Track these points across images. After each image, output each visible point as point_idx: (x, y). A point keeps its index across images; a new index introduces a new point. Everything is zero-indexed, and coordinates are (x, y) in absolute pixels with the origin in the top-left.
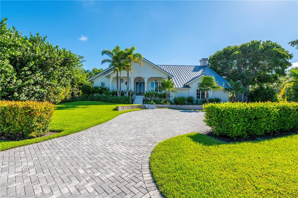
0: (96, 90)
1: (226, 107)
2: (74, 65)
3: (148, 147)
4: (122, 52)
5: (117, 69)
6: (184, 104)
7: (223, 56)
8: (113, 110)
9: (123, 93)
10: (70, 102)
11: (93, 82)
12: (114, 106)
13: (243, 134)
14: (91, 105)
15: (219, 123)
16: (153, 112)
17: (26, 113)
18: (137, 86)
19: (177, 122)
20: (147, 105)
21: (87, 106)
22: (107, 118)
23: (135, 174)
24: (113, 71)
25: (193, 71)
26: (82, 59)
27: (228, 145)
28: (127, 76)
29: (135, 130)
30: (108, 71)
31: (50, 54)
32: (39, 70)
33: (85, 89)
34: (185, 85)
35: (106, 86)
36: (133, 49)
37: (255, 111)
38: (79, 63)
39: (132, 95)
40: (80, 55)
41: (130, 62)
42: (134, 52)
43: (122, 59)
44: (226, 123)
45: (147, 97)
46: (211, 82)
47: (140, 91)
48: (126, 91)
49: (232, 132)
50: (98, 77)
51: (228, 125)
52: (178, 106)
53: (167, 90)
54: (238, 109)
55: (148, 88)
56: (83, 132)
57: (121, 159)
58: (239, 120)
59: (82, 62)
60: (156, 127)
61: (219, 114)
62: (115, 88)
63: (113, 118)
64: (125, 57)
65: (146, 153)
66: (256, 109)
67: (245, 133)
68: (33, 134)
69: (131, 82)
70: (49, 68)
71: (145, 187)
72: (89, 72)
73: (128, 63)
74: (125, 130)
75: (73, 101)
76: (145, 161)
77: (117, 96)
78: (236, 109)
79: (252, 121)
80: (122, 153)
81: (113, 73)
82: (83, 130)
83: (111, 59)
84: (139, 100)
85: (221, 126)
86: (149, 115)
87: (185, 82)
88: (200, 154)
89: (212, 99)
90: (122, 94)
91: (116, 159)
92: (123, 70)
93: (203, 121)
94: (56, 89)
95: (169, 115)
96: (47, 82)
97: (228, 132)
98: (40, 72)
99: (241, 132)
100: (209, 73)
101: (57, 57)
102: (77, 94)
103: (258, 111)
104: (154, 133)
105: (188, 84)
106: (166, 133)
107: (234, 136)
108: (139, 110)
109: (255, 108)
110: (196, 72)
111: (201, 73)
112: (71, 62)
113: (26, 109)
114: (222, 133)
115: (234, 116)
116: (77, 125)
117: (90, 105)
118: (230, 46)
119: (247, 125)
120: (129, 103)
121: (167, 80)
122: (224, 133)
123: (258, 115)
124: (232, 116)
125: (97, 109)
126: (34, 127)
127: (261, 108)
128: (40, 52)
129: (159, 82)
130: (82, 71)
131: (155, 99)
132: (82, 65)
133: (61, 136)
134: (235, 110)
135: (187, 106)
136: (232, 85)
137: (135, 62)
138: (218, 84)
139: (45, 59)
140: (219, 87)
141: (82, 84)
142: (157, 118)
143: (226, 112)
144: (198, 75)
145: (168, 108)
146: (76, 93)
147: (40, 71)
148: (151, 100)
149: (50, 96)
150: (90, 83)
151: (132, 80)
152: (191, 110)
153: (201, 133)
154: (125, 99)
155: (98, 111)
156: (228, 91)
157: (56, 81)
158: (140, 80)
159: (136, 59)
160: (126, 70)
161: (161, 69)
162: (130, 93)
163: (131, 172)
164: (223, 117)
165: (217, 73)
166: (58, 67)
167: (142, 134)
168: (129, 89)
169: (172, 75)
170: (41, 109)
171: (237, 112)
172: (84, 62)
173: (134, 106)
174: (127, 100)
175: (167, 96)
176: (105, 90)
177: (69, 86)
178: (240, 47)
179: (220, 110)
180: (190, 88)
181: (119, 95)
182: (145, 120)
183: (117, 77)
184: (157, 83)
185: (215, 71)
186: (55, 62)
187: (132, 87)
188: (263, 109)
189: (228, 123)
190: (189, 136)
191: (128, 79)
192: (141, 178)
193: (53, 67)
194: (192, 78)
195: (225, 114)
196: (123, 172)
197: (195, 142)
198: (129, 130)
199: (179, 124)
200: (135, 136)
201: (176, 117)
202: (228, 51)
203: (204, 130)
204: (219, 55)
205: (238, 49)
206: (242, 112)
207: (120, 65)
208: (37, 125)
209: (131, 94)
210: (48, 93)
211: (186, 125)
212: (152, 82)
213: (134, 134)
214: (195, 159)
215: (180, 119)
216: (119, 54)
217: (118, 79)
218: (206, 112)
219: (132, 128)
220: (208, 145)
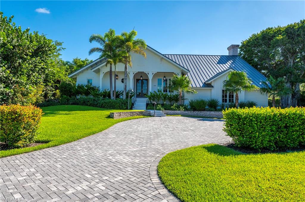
0: (80, 90)
1: (248, 113)
2: (50, 54)
3: (155, 158)
4: (117, 38)
5: (111, 61)
6: (204, 110)
7: (261, 42)
8: (106, 117)
9: (119, 95)
10: (44, 106)
11: (75, 79)
12: (108, 112)
13: (270, 145)
14: (76, 111)
15: (240, 132)
16: (161, 121)
17: (12, 118)
18: (138, 84)
19: (192, 133)
20: (152, 112)
21: (71, 112)
22: (100, 127)
23: (142, 178)
24: (105, 63)
25: (218, 63)
26: (60, 46)
27: (248, 156)
28: (124, 70)
29: (138, 141)
30: (97, 64)
31: (18, 41)
32: (3, 62)
33: (65, 89)
34: (206, 83)
35: (94, 84)
36: (133, 33)
37: (286, 118)
38: (55, 52)
39: (131, 97)
40: (57, 41)
41: (128, 52)
42: (135, 38)
43: (117, 47)
44: (248, 132)
45: (152, 100)
46: (241, 80)
47: (142, 91)
48: (123, 92)
49: (256, 142)
50: (82, 72)
51: (251, 135)
52: (196, 113)
53: (180, 90)
54: (263, 115)
55: (153, 87)
56: (76, 143)
57: (127, 167)
58: (265, 128)
59: (59, 50)
60: (165, 139)
61: (241, 122)
62: (107, 87)
63: (108, 127)
64: (122, 44)
65: (153, 162)
66: (287, 115)
67: (272, 144)
68: (20, 143)
69: (130, 79)
70: (17, 60)
71: (154, 187)
72: (69, 64)
73: (125, 53)
74: (126, 141)
75: (49, 106)
76: (153, 169)
77: (111, 98)
78: (262, 114)
79: (281, 130)
80: (127, 162)
81: (105, 67)
82: (75, 141)
83: (102, 47)
84: (141, 103)
85: (243, 136)
86: (155, 124)
87: (206, 80)
88: (213, 163)
89: (244, 103)
90: (117, 96)
91: (121, 167)
92: (119, 62)
93: (223, 130)
94: (25, 88)
95: (182, 124)
96: (14, 79)
97: (251, 143)
98: (4, 66)
99: (267, 143)
100: (241, 66)
101: (28, 45)
102: (52, 96)
103: (289, 118)
104: (163, 145)
105: (209, 82)
106: (177, 144)
107: (258, 147)
108: (141, 118)
109: (285, 114)
110: (221, 65)
111: (229, 66)
112: (46, 50)
113: (13, 114)
114: (244, 144)
115: (259, 123)
116: (66, 135)
117: (74, 111)
118: (270, 27)
119: (275, 135)
120: (127, 109)
121: (180, 77)
122: (246, 144)
123: (289, 122)
124: (256, 124)
125: (85, 115)
126: (21, 135)
127: (294, 114)
128: (6, 38)
129: (169, 79)
130: (58, 63)
131: (163, 103)
132: (59, 54)
133: (51, 147)
134: (260, 116)
135: (208, 113)
136: (271, 83)
137: (136, 51)
138: (252, 83)
139: (12, 47)
140: (252, 87)
141: (58, 82)
142: (166, 128)
143: (248, 119)
144: (225, 69)
145: (182, 116)
146: (50, 93)
147: (5, 64)
148: (157, 104)
149: (16, 99)
150: (70, 80)
151: (131, 76)
152: (213, 118)
153: (220, 145)
154: (122, 103)
155: (87, 118)
156: (267, 92)
157: (25, 78)
158: (141, 77)
159: (137, 47)
160: (122, 62)
161: (172, 60)
162: (128, 94)
163: (139, 177)
164: (244, 124)
165: (253, 66)
166: (29, 57)
167: (148, 145)
168: (128, 89)
169: (188, 70)
170: (29, 114)
171: (262, 119)
172: (62, 50)
173: (134, 112)
174: (125, 104)
175: (180, 98)
176: (94, 90)
177: (42, 85)
178: (285, 30)
179: (241, 116)
180: (212, 88)
181: (113, 97)
182: (150, 130)
183: (111, 71)
184: (166, 80)
185: (250, 63)
186: (24, 52)
187: (131, 85)
188: (296, 116)
189: (250, 132)
190: (204, 147)
191: (125, 76)
192: (149, 181)
193: (22, 58)
194: (216, 73)
195: (247, 120)
196: (131, 176)
197: (210, 153)
198: (131, 141)
199: (194, 135)
200: (139, 147)
201: (191, 127)
202: (268, 35)
203: (224, 142)
204: (256, 40)
205: (281, 32)
206: (269, 119)
207: (115, 56)
208: (23, 134)
209: (130, 95)
210: (14, 94)
211: (203, 136)
212: (159, 79)
213: (138, 145)
214: (206, 167)
215: (196, 129)
216: (113, 41)
217: (112, 75)
218: (226, 119)
219: (135, 139)
220: (224, 155)
